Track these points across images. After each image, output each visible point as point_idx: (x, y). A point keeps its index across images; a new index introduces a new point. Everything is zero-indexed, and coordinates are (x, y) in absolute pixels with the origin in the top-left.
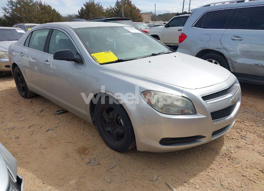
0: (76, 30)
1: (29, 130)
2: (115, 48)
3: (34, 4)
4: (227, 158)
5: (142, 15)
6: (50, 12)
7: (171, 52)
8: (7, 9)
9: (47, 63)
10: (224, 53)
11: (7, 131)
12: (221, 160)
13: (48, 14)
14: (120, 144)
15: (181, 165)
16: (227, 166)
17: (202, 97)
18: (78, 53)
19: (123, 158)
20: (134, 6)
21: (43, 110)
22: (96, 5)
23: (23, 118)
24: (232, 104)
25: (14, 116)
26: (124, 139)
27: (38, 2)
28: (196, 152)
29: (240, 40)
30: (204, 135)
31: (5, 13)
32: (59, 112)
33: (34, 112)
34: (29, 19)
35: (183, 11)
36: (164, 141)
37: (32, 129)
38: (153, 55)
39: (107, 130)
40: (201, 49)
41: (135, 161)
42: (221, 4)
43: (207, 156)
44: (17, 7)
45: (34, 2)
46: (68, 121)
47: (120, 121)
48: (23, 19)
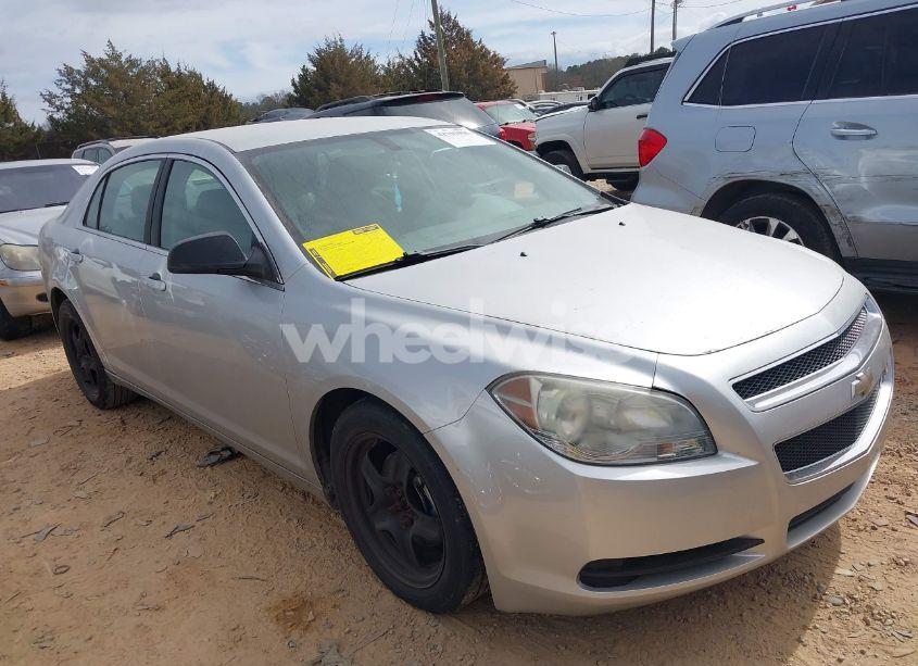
0: (247, 157)
1: (105, 535)
2: (400, 209)
3: (144, 71)
4: (861, 616)
5: (511, 73)
6: (199, 94)
7: (608, 206)
8: (56, 96)
9: (156, 283)
10: (811, 190)
11: (28, 542)
12: (836, 624)
13: (191, 101)
14: (431, 581)
15: (675, 654)
16: (862, 652)
17: (735, 386)
18: (255, 243)
19: (447, 638)
20: (483, 47)
21: (160, 453)
22: (352, 56)
23: (90, 488)
24: (860, 400)
25: (59, 482)
26: (441, 564)
27: (157, 64)
28: (730, 594)
29: (868, 137)
30: (757, 535)
31: (51, 109)
32: (214, 458)
33: (129, 460)
34: (130, 124)
35: (652, 48)
36: (597, 574)
37: (117, 529)
38: (540, 224)
39: (380, 525)
40: (722, 183)
41: (491, 648)
42: (784, 11)
43: (776, 612)
44: (87, 85)
45: (144, 64)
46: (246, 488)
47: (423, 493)
48: (110, 124)
